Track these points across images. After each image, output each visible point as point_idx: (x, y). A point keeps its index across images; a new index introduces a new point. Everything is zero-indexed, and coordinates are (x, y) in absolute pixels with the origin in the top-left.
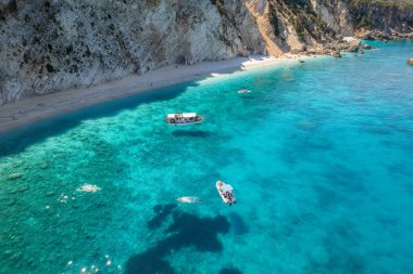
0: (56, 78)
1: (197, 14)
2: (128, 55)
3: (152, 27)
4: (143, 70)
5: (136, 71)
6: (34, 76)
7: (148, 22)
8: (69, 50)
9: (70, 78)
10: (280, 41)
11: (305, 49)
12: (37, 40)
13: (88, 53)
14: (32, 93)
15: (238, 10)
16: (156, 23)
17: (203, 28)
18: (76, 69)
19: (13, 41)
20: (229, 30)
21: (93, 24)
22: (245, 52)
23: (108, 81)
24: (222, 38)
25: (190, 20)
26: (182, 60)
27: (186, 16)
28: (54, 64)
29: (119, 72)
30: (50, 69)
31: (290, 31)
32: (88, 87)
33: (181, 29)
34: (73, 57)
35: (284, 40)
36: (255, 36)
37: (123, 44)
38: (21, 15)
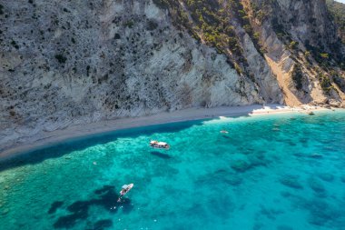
0: (118, 112)
1: (218, 75)
2: (164, 100)
3: (184, 84)
4: (172, 110)
5: (168, 110)
6: (108, 110)
7: (182, 81)
8: (128, 98)
9: (125, 112)
10: (302, 93)
11: (327, 102)
12: (113, 93)
13: (138, 99)
14: (105, 119)
15: (261, 70)
16: (188, 82)
17: (222, 84)
18: (129, 107)
19: (102, 93)
20: (247, 85)
21: (146, 84)
22: (260, 101)
23: (147, 115)
24: (238, 91)
25: (212, 79)
26: (204, 104)
27: (209, 77)
28: (119, 105)
29: (155, 110)
30: (117, 107)
31: (316, 85)
32: (134, 117)
33: (205, 85)
34: (129, 102)
35: (306, 93)
36: (274, 89)
37: (161, 94)
38: (109, 81)
